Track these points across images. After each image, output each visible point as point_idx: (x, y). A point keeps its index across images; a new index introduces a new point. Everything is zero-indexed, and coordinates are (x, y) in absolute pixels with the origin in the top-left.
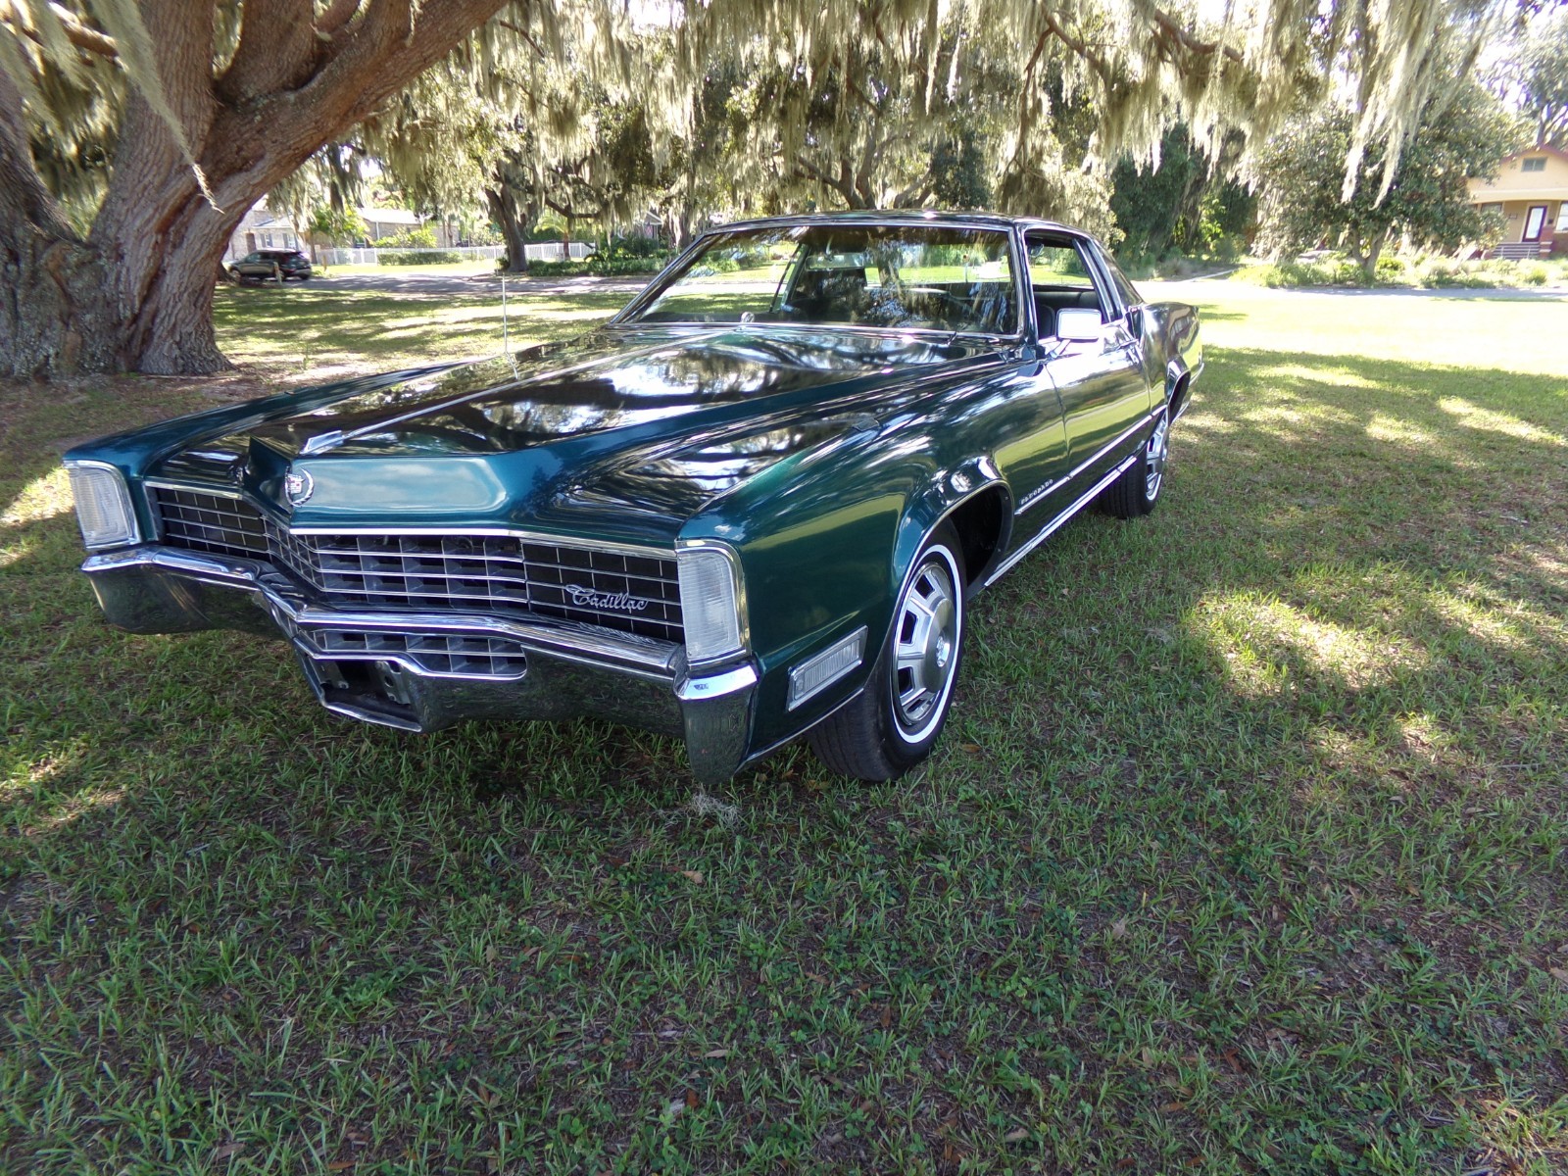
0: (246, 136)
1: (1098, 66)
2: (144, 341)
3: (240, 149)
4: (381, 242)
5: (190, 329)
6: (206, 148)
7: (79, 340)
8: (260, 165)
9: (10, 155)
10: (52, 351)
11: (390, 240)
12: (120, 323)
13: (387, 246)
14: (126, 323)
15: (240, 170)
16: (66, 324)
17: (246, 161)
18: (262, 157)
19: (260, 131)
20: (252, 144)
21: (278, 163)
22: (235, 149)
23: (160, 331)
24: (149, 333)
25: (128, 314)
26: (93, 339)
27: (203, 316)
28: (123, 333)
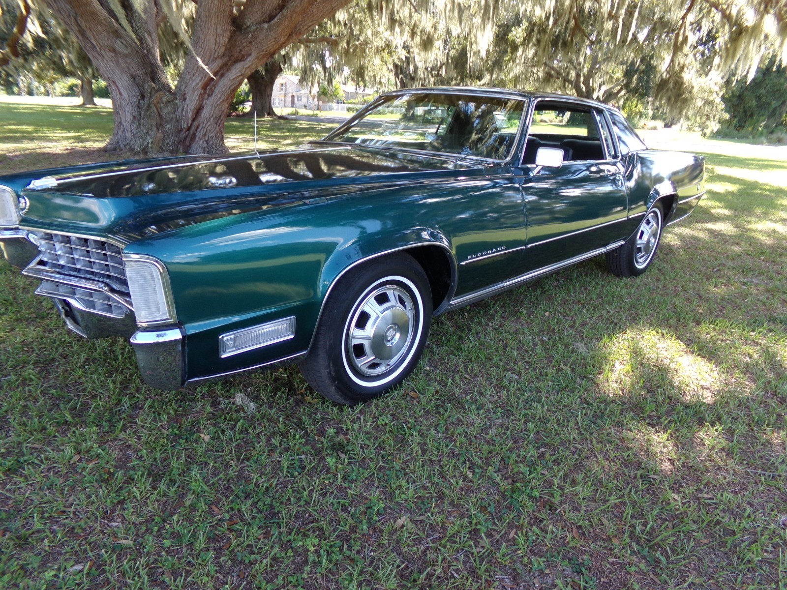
0: (244, 44)
1: (726, 17)
2: (192, 139)
3: (241, 51)
4: (349, 101)
5: (213, 135)
6: (226, 50)
7: (162, 137)
8: (250, 58)
9: (147, 51)
10: (150, 141)
11: (354, 101)
12: (182, 130)
13: (351, 103)
14: (184, 130)
15: (241, 60)
16: (158, 129)
17: (243, 56)
18: (250, 55)
19: (251, 42)
20: (247, 49)
21: (257, 58)
22: (239, 51)
23: (199, 134)
24: (194, 136)
25: (185, 126)
26: (168, 136)
27: (220, 129)
28: (183, 135)
